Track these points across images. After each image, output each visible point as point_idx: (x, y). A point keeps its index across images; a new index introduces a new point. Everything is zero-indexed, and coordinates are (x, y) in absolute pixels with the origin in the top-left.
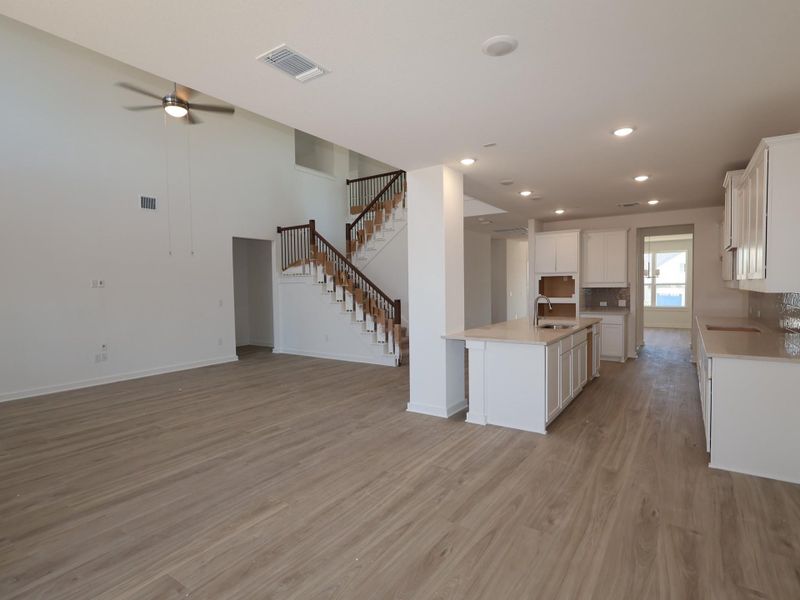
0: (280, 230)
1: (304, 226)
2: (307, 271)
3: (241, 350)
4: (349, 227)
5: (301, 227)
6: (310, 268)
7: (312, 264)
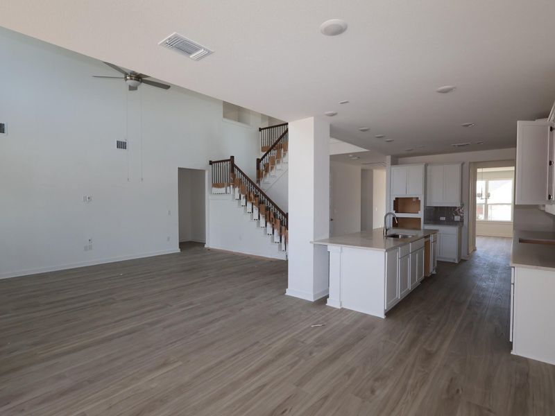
0: (211, 163)
1: (227, 161)
2: (228, 191)
3: (182, 245)
4: (259, 161)
5: (224, 161)
6: (230, 189)
7: (231, 186)
